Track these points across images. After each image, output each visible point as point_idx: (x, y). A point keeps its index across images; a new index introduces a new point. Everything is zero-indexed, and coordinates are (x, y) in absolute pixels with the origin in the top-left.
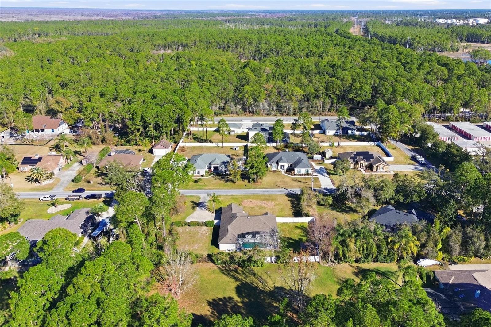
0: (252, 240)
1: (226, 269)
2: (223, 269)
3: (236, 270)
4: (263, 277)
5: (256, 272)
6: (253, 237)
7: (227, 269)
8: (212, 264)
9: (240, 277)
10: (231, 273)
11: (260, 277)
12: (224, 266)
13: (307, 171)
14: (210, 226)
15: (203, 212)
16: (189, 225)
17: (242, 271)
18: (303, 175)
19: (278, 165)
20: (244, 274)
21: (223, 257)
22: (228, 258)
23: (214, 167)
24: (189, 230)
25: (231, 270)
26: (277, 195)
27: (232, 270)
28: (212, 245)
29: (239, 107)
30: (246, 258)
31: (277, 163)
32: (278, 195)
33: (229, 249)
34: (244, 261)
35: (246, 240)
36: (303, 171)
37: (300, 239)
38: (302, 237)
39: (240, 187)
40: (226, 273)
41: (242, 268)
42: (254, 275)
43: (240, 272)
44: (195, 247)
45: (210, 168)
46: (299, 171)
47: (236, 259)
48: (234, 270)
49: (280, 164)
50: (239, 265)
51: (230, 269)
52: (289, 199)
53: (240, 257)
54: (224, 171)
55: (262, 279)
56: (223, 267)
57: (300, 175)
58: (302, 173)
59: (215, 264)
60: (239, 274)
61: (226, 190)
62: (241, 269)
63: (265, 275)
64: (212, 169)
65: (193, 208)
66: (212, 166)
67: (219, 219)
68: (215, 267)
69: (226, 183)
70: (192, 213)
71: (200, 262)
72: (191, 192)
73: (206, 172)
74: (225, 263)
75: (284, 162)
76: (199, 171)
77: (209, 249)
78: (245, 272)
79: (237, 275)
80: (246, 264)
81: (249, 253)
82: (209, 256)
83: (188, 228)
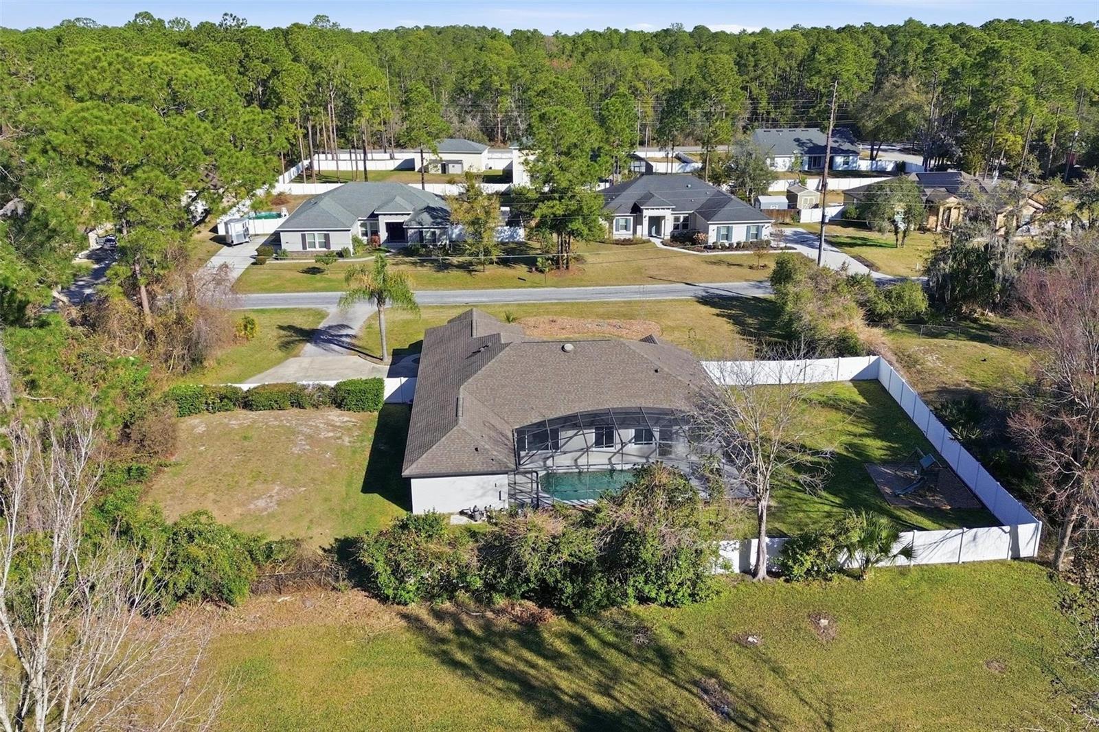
0: (599, 459)
1: (460, 630)
2: (444, 628)
3: (529, 634)
4: (723, 670)
5: (668, 639)
6: (598, 443)
7: (471, 625)
8: (359, 599)
9: (566, 682)
10: (496, 654)
11: (713, 674)
12: (448, 605)
13: (753, 231)
14: (360, 406)
15: (330, 357)
16: (247, 402)
17: (575, 640)
18: (739, 246)
19: (638, 221)
20: (590, 656)
21: (433, 547)
22: (468, 555)
23: (390, 226)
24: (247, 423)
25: (493, 636)
26: (659, 301)
27: (504, 634)
28: (367, 488)
29: (473, 124)
30: (588, 545)
31: (636, 210)
32: (665, 301)
33: (468, 506)
34: (578, 570)
35: (562, 462)
36: (739, 233)
37: (850, 446)
38: (856, 441)
39: (498, 283)
40: (460, 656)
41: (571, 618)
42: (665, 660)
43: (562, 646)
44: (261, 503)
45: (375, 233)
46: (723, 232)
47: (526, 554)
48: (516, 636)
49: (647, 213)
50: (545, 594)
51: (487, 626)
52: (718, 311)
53: (555, 543)
54: (428, 236)
55: (726, 686)
56: (439, 615)
57: (730, 248)
58: (734, 241)
59: (384, 599)
60: (554, 656)
61: (440, 292)
62: (566, 625)
63: (731, 653)
64: (383, 235)
65: (286, 346)
66: (383, 221)
67: (412, 373)
68: (386, 619)
69: (441, 274)
70: (279, 362)
71: (280, 586)
72: (285, 300)
73: (356, 241)
74: (449, 587)
75: (661, 204)
76: (327, 237)
77: (347, 515)
78: (593, 643)
79: (544, 671)
80: (599, 587)
81: (609, 514)
82: (346, 550)
83: (240, 418)
